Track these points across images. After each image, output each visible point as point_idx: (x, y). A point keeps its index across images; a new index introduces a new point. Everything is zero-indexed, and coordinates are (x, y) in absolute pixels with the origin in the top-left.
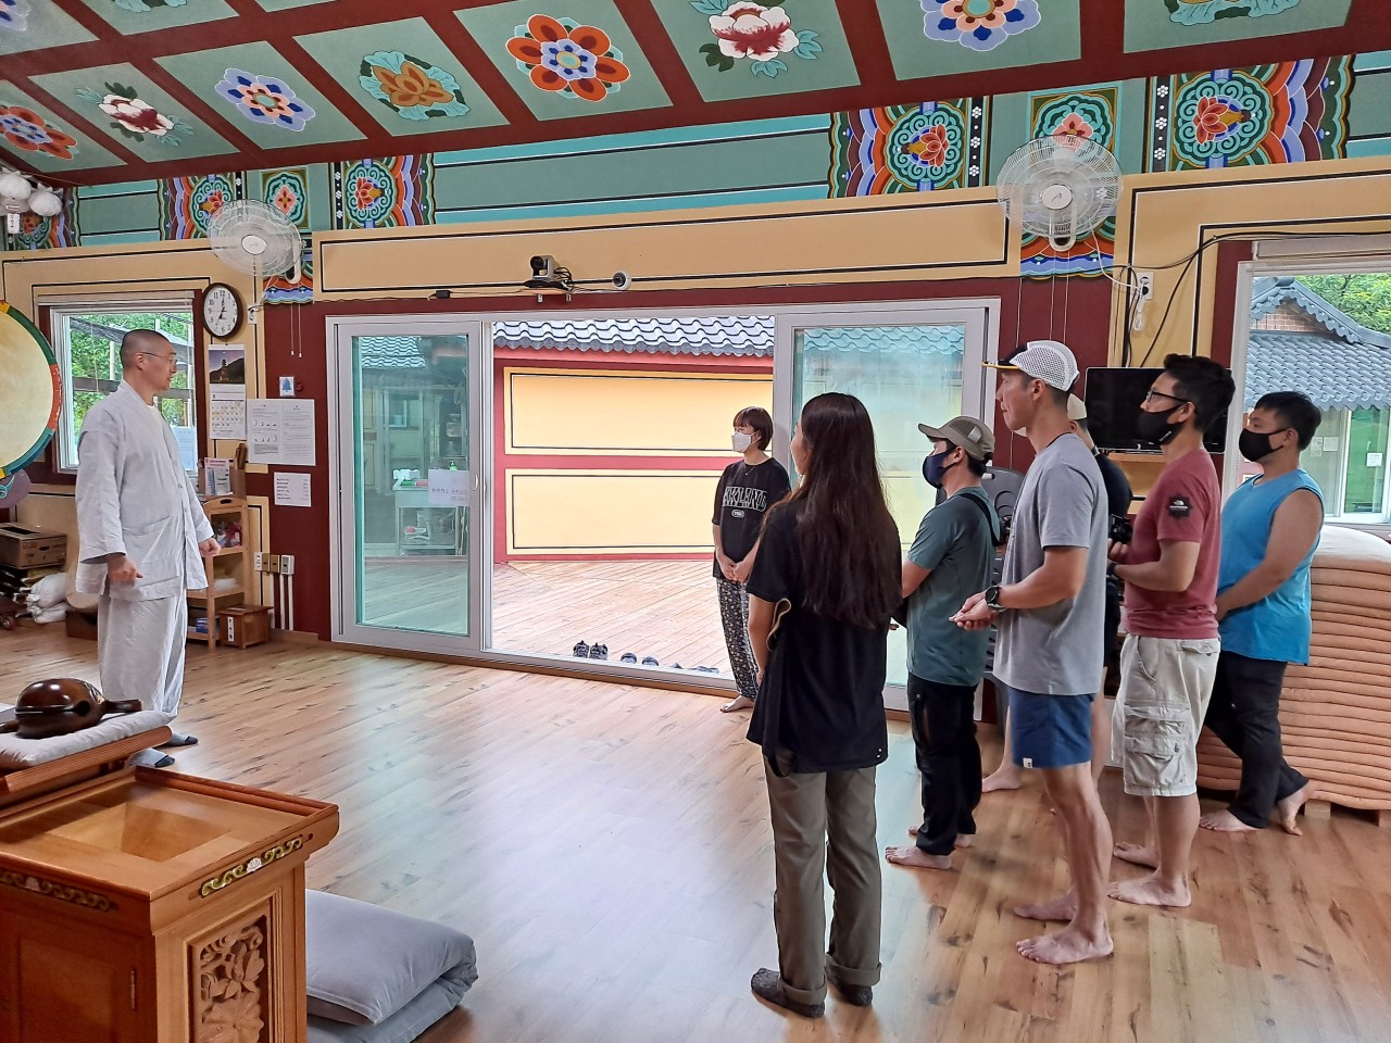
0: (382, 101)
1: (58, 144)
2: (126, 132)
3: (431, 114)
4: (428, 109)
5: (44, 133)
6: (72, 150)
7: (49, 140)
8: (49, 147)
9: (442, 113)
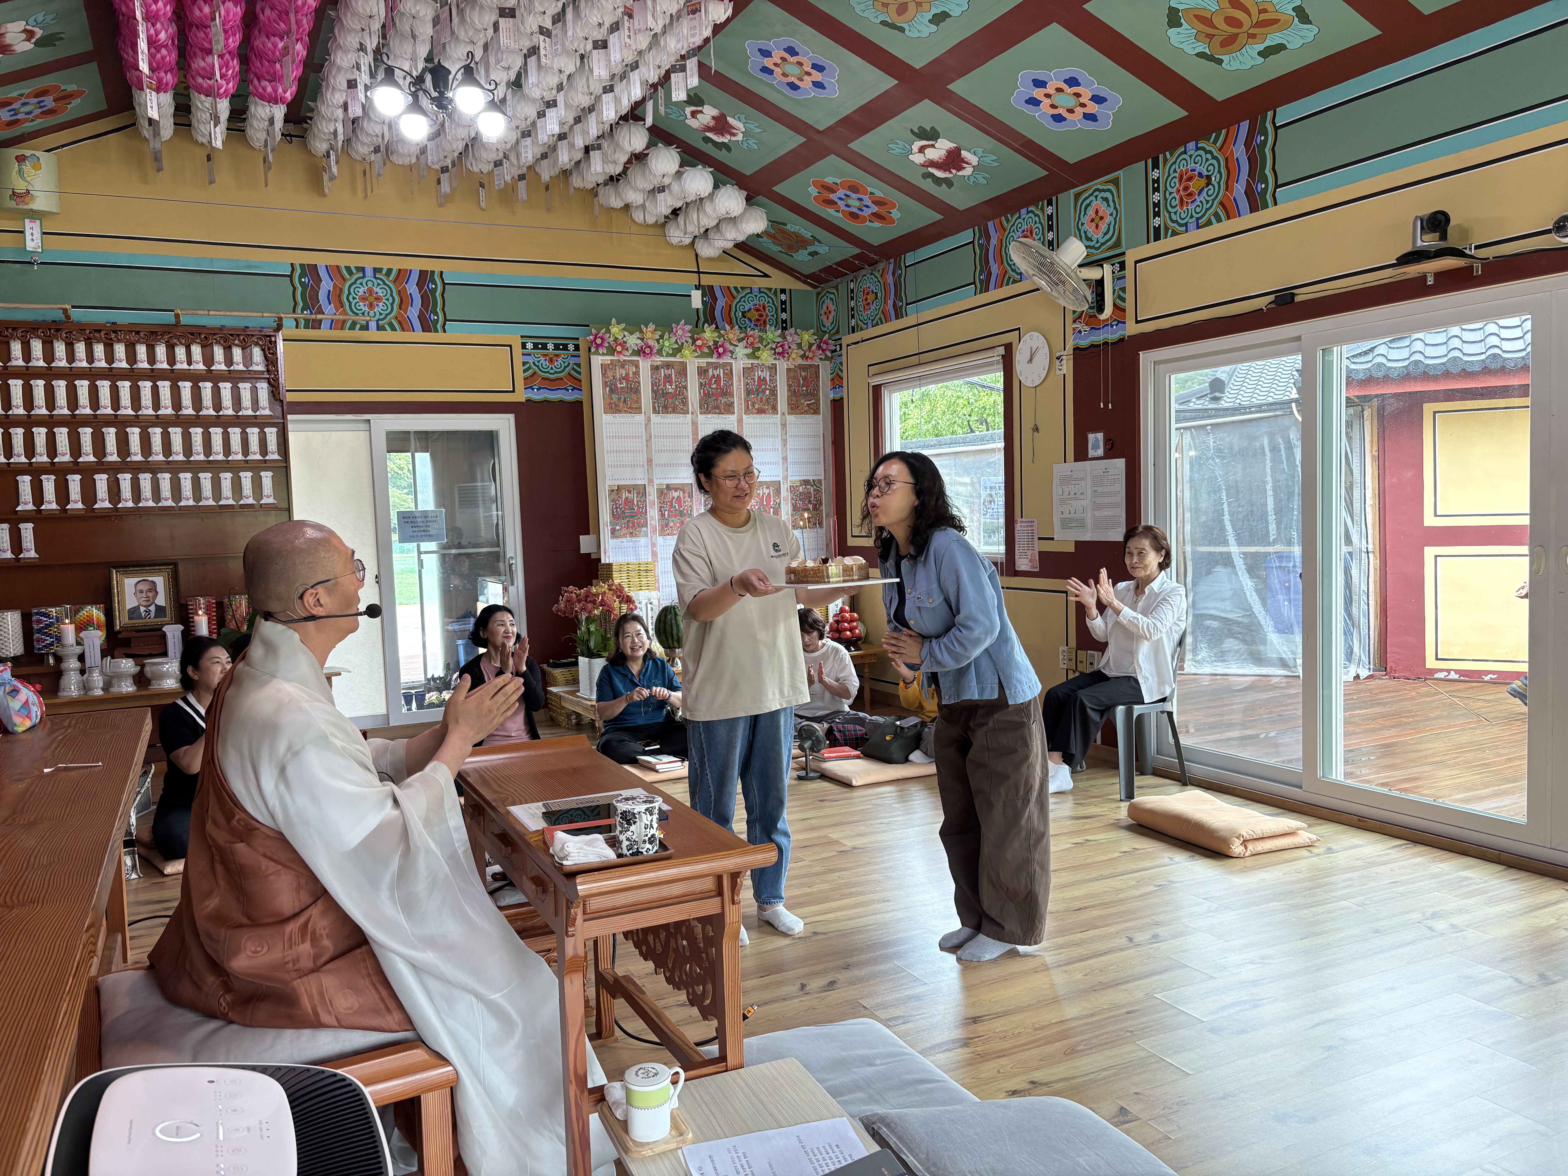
0: (1201, 55)
1: (882, 211)
2: (938, 181)
3: (1265, 53)
4: (1261, 47)
5: (870, 203)
6: (895, 214)
7: (875, 209)
8: (877, 216)
9: (1281, 47)
